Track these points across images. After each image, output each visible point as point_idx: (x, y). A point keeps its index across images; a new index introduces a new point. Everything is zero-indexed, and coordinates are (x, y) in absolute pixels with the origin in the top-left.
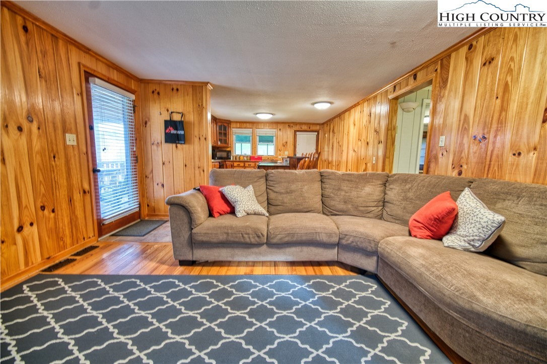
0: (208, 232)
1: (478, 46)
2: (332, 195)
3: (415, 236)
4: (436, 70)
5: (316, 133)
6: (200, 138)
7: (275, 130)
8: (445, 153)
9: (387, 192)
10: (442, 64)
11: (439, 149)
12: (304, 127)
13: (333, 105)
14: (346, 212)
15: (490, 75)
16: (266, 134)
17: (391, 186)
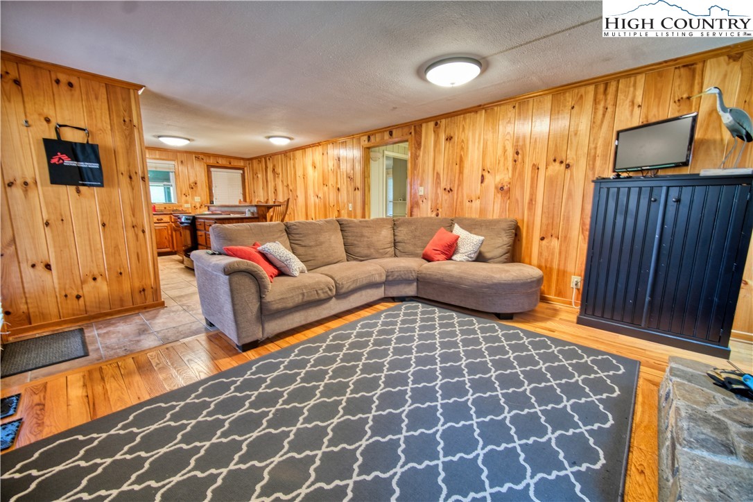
0: (284, 296)
1: (442, 124)
2: (355, 242)
3: (438, 260)
4: (411, 133)
5: (241, 172)
6: (130, 178)
7: (173, 163)
8: (424, 200)
9: (396, 234)
10: (415, 130)
11: (419, 197)
12: (222, 162)
13: (292, 141)
14: (369, 256)
15: (451, 148)
16: (156, 168)
17: (400, 229)
